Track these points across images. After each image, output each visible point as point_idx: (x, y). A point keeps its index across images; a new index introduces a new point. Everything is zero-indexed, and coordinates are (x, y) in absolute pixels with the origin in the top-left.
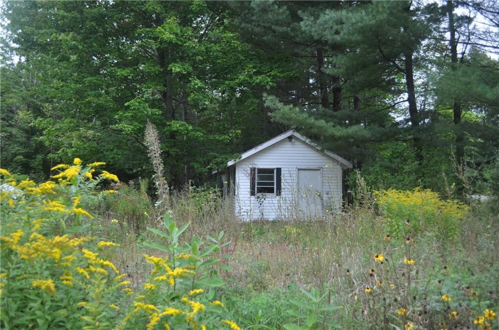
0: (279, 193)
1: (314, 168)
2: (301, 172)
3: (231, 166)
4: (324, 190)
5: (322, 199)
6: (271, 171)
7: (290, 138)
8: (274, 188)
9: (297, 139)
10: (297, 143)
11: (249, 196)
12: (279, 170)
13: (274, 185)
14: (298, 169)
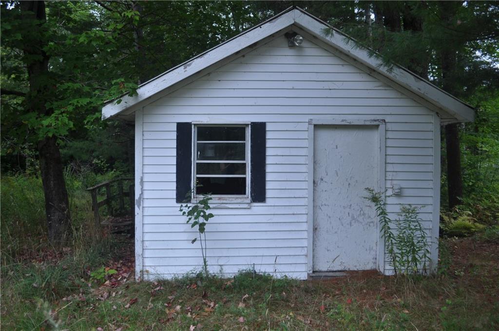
0: (259, 195)
1: (362, 123)
2: (324, 134)
3: (112, 118)
4: (389, 185)
5: (383, 213)
6: (236, 131)
7: (291, 35)
8: (245, 179)
9: (312, 38)
10: (311, 51)
11: (174, 202)
12: (259, 130)
13: (244, 173)
14: (316, 126)
